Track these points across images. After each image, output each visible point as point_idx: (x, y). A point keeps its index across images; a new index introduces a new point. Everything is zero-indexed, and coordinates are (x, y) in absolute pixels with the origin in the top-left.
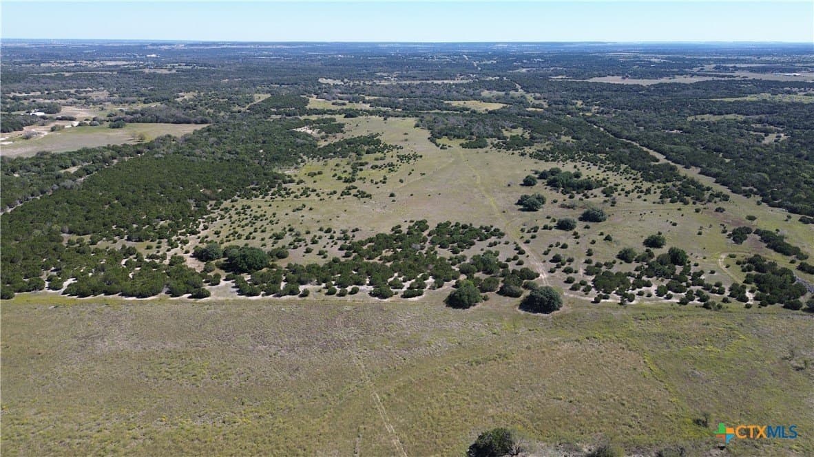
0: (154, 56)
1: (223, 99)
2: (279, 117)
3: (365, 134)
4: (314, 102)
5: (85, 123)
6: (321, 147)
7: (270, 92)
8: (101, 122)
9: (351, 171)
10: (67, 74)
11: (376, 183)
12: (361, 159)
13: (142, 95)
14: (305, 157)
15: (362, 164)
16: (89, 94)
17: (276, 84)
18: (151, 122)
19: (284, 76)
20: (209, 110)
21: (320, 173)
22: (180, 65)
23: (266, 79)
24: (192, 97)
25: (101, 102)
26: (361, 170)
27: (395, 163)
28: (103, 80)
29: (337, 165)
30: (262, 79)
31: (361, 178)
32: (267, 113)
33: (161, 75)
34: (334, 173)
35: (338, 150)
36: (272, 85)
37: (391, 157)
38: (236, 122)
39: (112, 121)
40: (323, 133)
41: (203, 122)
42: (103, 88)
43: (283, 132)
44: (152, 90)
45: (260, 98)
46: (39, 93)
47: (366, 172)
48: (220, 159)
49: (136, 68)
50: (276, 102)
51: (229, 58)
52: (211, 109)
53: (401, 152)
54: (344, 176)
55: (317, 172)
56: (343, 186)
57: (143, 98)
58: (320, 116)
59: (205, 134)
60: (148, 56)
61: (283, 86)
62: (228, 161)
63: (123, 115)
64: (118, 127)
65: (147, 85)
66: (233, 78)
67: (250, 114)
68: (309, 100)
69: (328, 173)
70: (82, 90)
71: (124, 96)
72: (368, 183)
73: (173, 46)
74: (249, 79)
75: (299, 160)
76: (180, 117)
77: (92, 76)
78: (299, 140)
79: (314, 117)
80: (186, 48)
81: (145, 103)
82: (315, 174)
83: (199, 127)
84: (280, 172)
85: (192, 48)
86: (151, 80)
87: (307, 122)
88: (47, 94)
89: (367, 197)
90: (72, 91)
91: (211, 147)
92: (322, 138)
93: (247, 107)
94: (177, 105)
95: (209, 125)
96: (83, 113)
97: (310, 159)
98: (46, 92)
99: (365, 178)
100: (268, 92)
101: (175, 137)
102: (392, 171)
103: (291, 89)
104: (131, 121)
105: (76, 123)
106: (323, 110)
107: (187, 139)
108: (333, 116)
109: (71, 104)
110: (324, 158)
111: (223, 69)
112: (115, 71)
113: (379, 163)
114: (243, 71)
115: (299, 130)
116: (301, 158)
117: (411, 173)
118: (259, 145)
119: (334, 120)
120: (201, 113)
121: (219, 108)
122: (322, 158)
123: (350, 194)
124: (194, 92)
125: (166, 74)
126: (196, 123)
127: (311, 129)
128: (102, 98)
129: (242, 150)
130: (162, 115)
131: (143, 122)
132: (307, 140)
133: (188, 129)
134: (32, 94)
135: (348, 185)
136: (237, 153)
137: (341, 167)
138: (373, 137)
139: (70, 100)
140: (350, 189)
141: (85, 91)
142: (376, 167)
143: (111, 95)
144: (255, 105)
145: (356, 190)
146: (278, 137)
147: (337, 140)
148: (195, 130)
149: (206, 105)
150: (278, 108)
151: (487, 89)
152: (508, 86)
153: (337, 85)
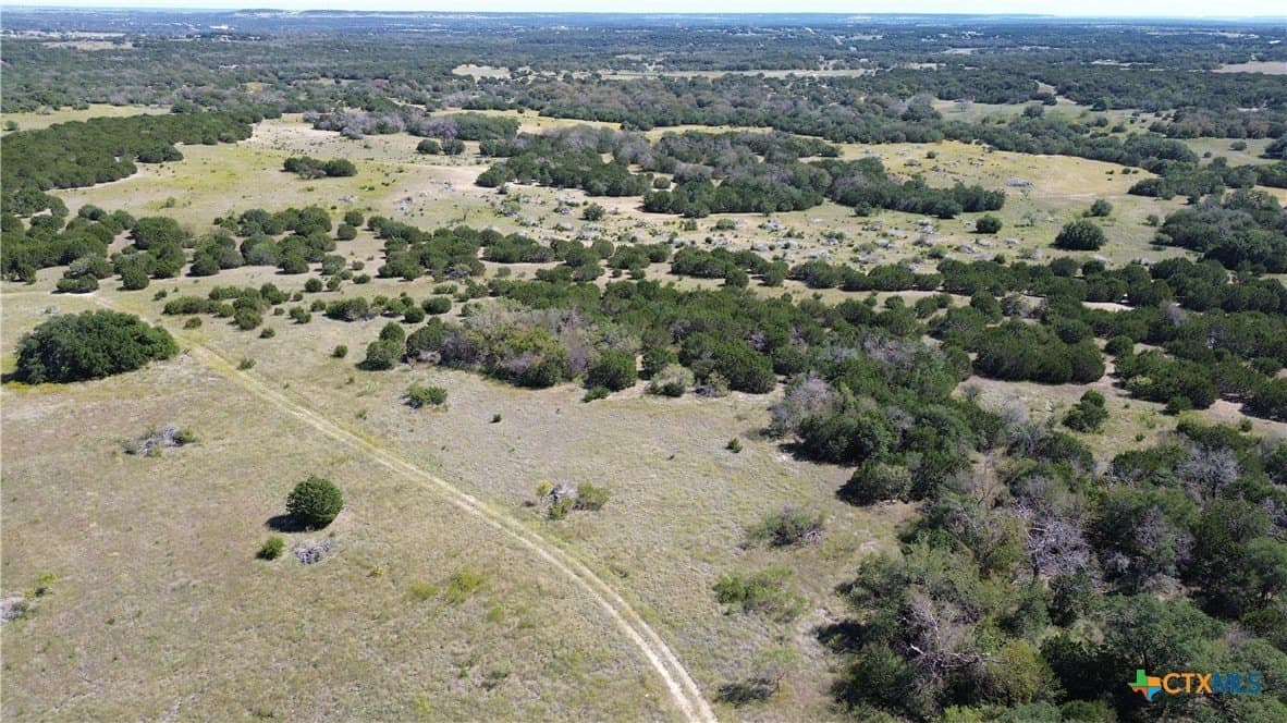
151: (941, 98)
152: (1009, 87)
153: (493, 81)
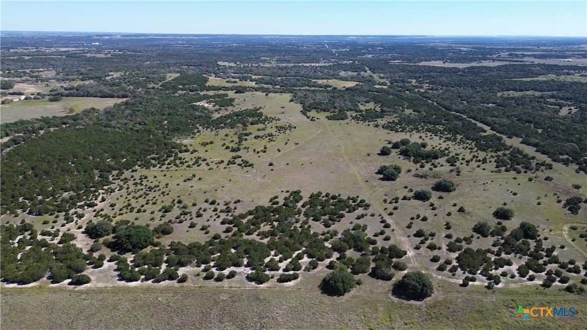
0: (97, 44)
1: (142, 77)
2: (184, 92)
3: (251, 108)
4: (213, 81)
5: (30, 97)
6: (215, 118)
7: (179, 72)
8: (43, 96)
9: (238, 140)
10: (27, 58)
11: (258, 152)
12: (246, 130)
13: (81, 74)
14: (201, 128)
15: (246, 135)
16: (41, 73)
17: (185, 65)
18: (83, 96)
19: (192, 59)
20: (130, 86)
21: (211, 143)
22: (114, 51)
23: (179, 61)
24: (119, 76)
25: (47, 80)
26: (246, 140)
27: (274, 133)
28: (53, 62)
29: (226, 135)
30: (175, 62)
31: (245, 148)
32: (175, 89)
33: (99, 58)
34: (223, 142)
35: (228, 121)
36: (182, 67)
37: (270, 128)
38: (149, 97)
39: (52, 95)
40: (217, 107)
41: (124, 97)
42: (52, 69)
43: (185, 106)
44: (90, 70)
45: (171, 76)
47: (250, 141)
48: (130, 129)
49: (81, 53)
50: (184, 80)
51: (154, 46)
52: (132, 85)
53: (279, 124)
54: (231, 145)
55: (209, 142)
56: (229, 155)
57: (81, 77)
58: (216, 91)
59: (123, 107)
60: (93, 44)
61: (191, 67)
62: (137, 131)
63: (63, 90)
64: (56, 100)
65: (87, 66)
66: (153, 61)
67: (161, 90)
68: (208, 79)
69: (218, 142)
70: (35, 70)
71: (67, 75)
72: (251, 152)
73: (112, 37)
74: (166, 62)
75: (196, 131)
76: (106, 92)
77: (45, 59)
78: (197, 113)
79: (211, 93)
80: (122, 38)
81: (82, 80)
82: (207, 144)
83: (119, 101)
84: (178, 142)
85: (126, 38)
86: (90, 63)
87: (205, 97)
88: (8, 73)
89: (249, 166)
90: (28, 71)
91: (125, 119)
92: (216, 111)
93: (160, 85)
94: (106, 82)
95: (127, 99)
96: (32, 89)
97: (205, 129)
98: (7, 72)
99: (249, 148)
100: (178, 72)
101: (98, 110)
102: (271, 141)
103: (196, 69)
104: (67, 96)
105: (23, 97)
106: (219, 86)
107: (107, 112)
108: (226, 92)
109: (23, 82)
110: (216, 129)
111: (147, 54)
112: (64, 55)
113: (261, 133)
114: (162, 55)
115: (198, 104)
116: (198, 128)
117: (287, 143)
118: (164, 117)
119: (227, 95)
120: (123, 89)
121: (137, 85)
122: (214, 128)
123: (235, 163)
124: (122, 71)
125: (102, 59)
126: (118, 97)
127: (207, 103)
128: (49, 76)
129: (150, 121)
130: (91, 91)
131: (77, 96)
132: (204, 113)
133: (110, 103)
135: (234, 154)
136: (145, 124)
137: (229, 137)
138: (257, 110)
139: (24, 78)
140: (235, 158)
141: (37, 71)
142: (259, 137)
143: (58, 74)
144: (166, 83)
145: (241, 159)
146: (180, 110)
147: (227, 113)
148: (116, 104)
149: (129, 82)
150: (184, 85)
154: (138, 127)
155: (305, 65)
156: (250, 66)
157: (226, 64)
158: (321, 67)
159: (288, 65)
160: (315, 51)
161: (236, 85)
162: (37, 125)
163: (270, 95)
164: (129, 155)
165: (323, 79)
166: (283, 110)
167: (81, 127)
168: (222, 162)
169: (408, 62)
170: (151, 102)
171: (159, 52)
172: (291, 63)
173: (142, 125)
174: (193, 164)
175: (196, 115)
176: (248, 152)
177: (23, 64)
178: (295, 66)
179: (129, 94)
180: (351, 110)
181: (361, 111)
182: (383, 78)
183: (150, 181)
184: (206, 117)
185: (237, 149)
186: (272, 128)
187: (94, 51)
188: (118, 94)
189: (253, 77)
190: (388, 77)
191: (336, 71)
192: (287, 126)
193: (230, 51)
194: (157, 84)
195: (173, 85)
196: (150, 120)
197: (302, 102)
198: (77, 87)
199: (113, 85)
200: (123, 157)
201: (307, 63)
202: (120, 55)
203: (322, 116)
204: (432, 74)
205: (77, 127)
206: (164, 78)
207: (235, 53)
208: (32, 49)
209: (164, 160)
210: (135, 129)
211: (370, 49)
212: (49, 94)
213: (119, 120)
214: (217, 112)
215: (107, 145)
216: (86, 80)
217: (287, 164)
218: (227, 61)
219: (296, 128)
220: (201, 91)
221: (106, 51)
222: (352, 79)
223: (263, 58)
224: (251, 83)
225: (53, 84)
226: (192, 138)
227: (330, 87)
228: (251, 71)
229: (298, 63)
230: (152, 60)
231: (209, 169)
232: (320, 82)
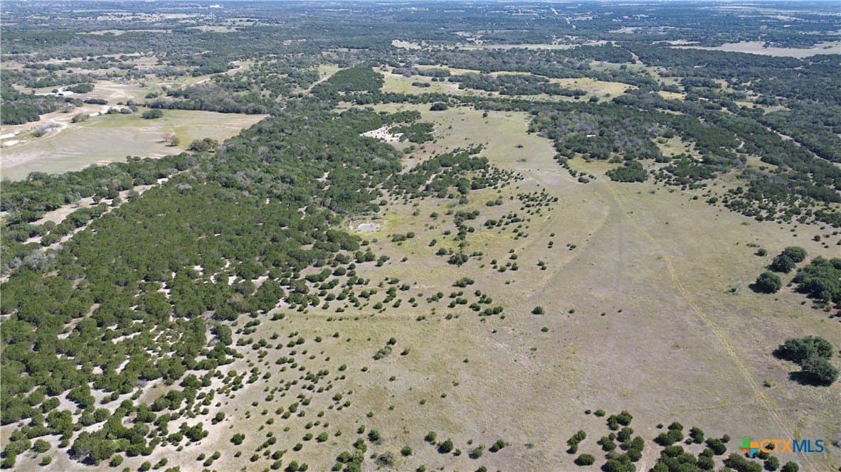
0: (217, 6)
1: (283, 73)
2: (349, 105)
3: (464, 145)
4: (390, 81)
5: (115, 109)
6: (407, 171)
8: (135, 107)
9: (456, 231)
10: (117, 33)
11: (502, 270)
12: (466, 202)
13: (193, 63)
14: (386, 194)
15: (470, 216)
16: (135, 62)
17: (344, 47)
18: (195, 109)
19: (353, 36)
20: (265, 91)
21: (410, 236)
22: (241, 21)
23: (333, 38)
24: (248, 69)
25: (142, 75)
26: (471, 230)
27: (520, 214)
28: (154, 41)
29: (434, 216)
30: (329, 40)
31: (475, 254)
32: (335, 99)
33: (217, 34)
34: (431, 235)
35: (431, 179)
36: (340, 50)
37: (510, 200)
38: (295, 117)
39: (149, 106)
40: (407, 143)
41: (255, 112)
42: (151, 53)
43: (354, 140)
44: (206, 56)
45: (326, 72)
46: (80, 59)
47: (479, 237)
49: (193, 25)
50: (346, 80)
52: (267, 89)
53: (523, 188)
54: (447, 244)
55: (406, 235)
56: (450, 277)
57: (192, 70)
58: (399, 105)
59: (254, 139)
60: (211, 6)
61: (352, 50)
64: (153, 118)
65: (201, 49)
66: (297, 39)
67: (312, 100)
68: (383, 76)
69: (422, 235)
70: (128, 55)
71: (173, 65)
72: (489, 270)
74: (315, 40)
75: (378, 201)
76: (229, 104)
77: (143, 36)
78: (376, 158)
79: (392, 108)
81: (194, 75)
82: (403, 239)
83: (249, 122)
84: (351, 228)
86: (205, 41)
87: (384, 119)
88: (89, 60)
89: (495, 313)
90: (117, 57)
91: (259, 166)
92: (407, 151)
93: (310, 90)
94: (228, 82)
95: (261, 118)
96: (120, 91)
97: (394, 197)
98: (88, 58)
99: (481, 254)
100: (336, 62)
101: (216, 144)
102: (520, 235)
103: (362, 55)
104: (171, 108)
105: (105, 109)
106: (402, 95)
107: (230, 149)
108: (416, 107)
109: (109, 77)
110: (412, 198)
111: (287, 26)
112: (170, 29)
113: (495, 214)
114: (308, 28)
115: (374, 134)
116: (381, 195)
117: (551, 244)
118: (322, 165)
119: (416, 115)
120: (254, 97)
121: (277, 88)
122: (409, 195)
123: (464, 302)
124: (251, 60)
125: (224, 34)
126: (247, 112)
127: (389, 133)
128: (148, 66)
129: (299, 175)
130: (207, 100)
131: (185, 109)
132: (387, 158)
133: (235, 123)
134: (73, 60)
135: (457, 273)
136: (292, 182)
137: (439, 222)
138: (475, 151)
139: (110, 71)
140: (462, 286)
141: (130, 57)
142: (493, 223)
143: (160, 62)
144: (319, 85)
145: (473, 290)
146: (349, 151)
147: (426, 158)
148: (243, 130)
149: (262, 82)
150: (347, 91)
151: (596, 60)
152: (622, 56)
153: (414, 50)
154: (281, 188)
155: (531, 47)
156: (442, 48)
157: (406, 45)
158: (556, 52)
159: (502, 47)
160: (537, 20)
161: (429, 91)
162: (117, 182)
163: (491, 114)
164: (267, 267)
165: (568, 77)
166: (521, 153)
167: (187, 186)
168: (440, 296)
169: (700, 45)
170: (298, 127)
171: (304, 22)
172: (506, 43)
173: (287, 182)
174: (385, 302)
175: (375, 162)
176: (482, 266)
177: (113, 44)
178: (513, 51)
179: (263, 108)
180: (647, 156)
181: (666, 160)
182: (667, 76)
183: (309, 355)
184: (392, 167)
185: (461, 260)
186: (512, 198)
187: (212, 20)
188: (247, 107)
189: (454, 72)
190: (676, 73)
191: (581, 59)
192: (538, 195)
193: (407, 20)
194: (305, 89)
195: (330, 91)
196: (300, 171)
197: (553, 135)
198: (186, 91)
199: (240, 87)
200: (257, 273)
201: (532, 43)
202: (249, 28)
203: (599, 169)
204: (753, 69)
205: (182, 187)
206: (315, 77)
207: (415, 23)
208: (128, 15)
209: (331, 285)
210: (275, 191)
211: (626, 17)
212: (144, 103)
213: (248, 171)
214: (409, 155)
215: (229, 237)
216: (200, 75)
217: (571, 312)
218: (406, 40)
219: (558, 201)
220: (376, 102)
221: (228, 20)
222: (614, 77)
223: (460, 34)
224: (451, 85)
225: (151, 83)
226: (373, 219)
227: (584, 94)
228: (444, 58)
229: (517, 43)
230: (295, 36)
231: (419, 320)
232: (564, 83)
